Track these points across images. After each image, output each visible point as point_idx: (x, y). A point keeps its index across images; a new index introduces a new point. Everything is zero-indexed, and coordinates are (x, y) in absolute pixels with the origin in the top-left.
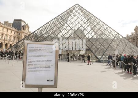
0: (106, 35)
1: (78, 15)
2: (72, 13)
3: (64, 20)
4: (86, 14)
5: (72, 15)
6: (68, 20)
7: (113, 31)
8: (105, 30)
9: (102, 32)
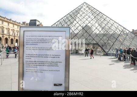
0: (113, 30)
1: (86, 13)
2: (81, 11)
3: (73, 18)
4: (93, 11)
5: (81, 13)
6: (77, 17)
7: (119, 26)
8: (112, 25)
9: (109, 27)
